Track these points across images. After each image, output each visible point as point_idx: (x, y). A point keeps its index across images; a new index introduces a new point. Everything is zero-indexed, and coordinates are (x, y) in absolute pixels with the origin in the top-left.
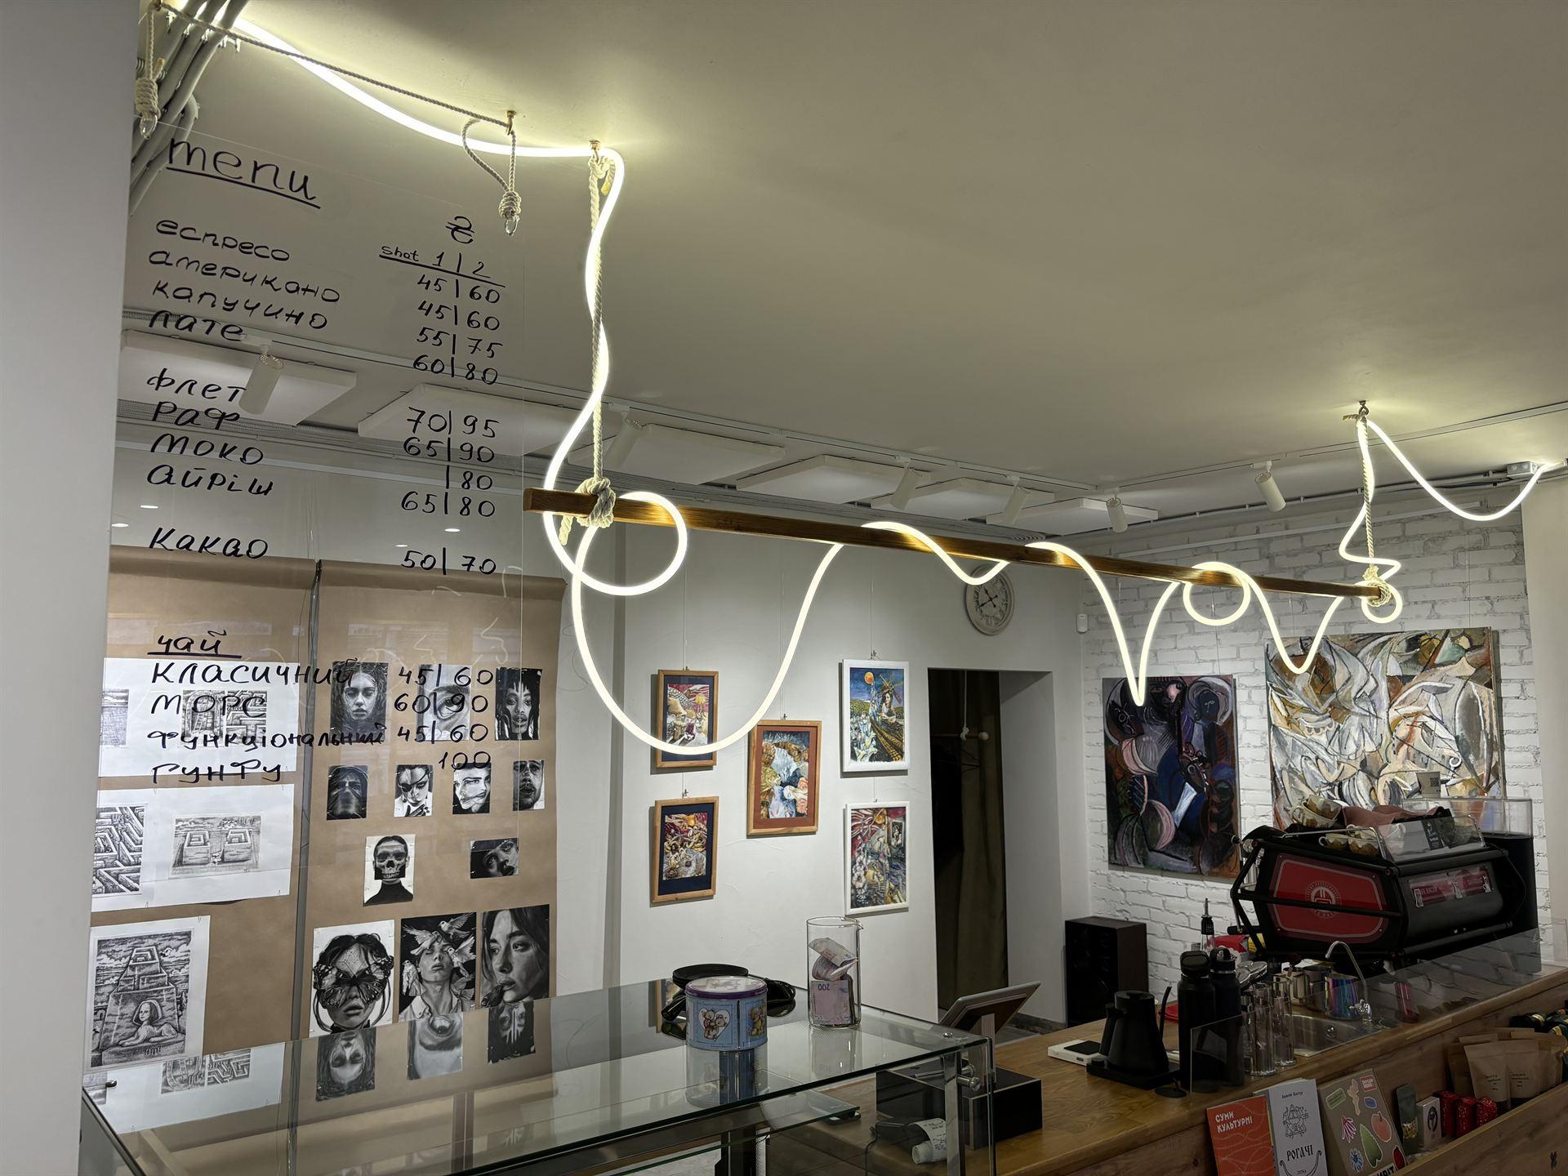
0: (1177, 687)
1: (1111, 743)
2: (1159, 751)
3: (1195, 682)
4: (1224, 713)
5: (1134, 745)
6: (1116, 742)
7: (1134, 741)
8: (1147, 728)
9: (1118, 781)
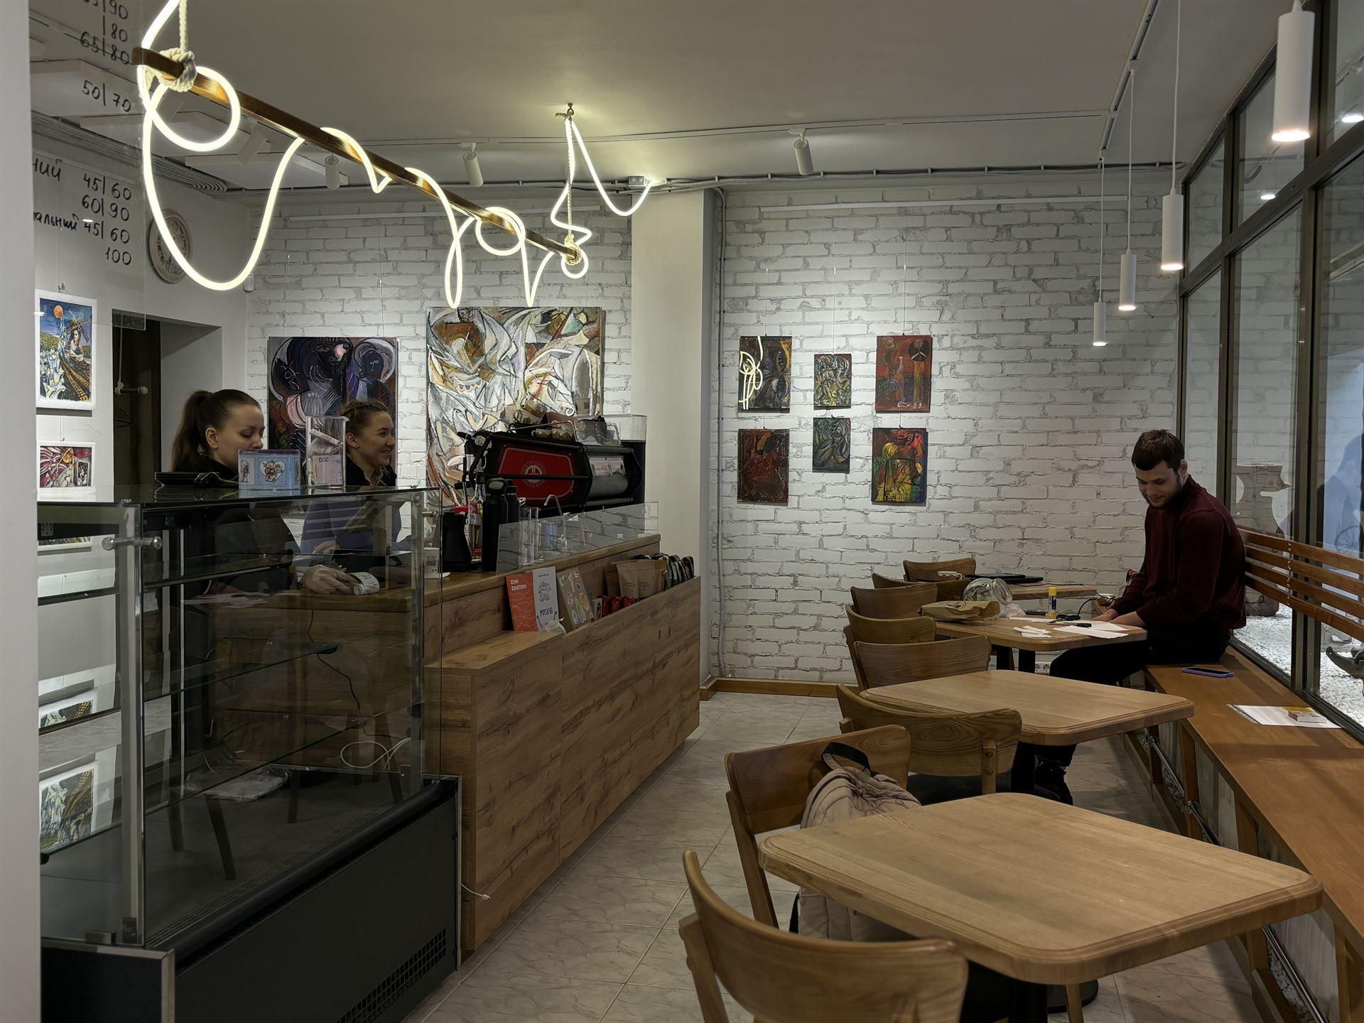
0: (344, 348)
1: (276, 399)
3: (361, 343)
4: (388, 372)
5: (299, 400)
6: (281, 398)
7: (299, 397)
8: (312, 384)
9: (281, 435)
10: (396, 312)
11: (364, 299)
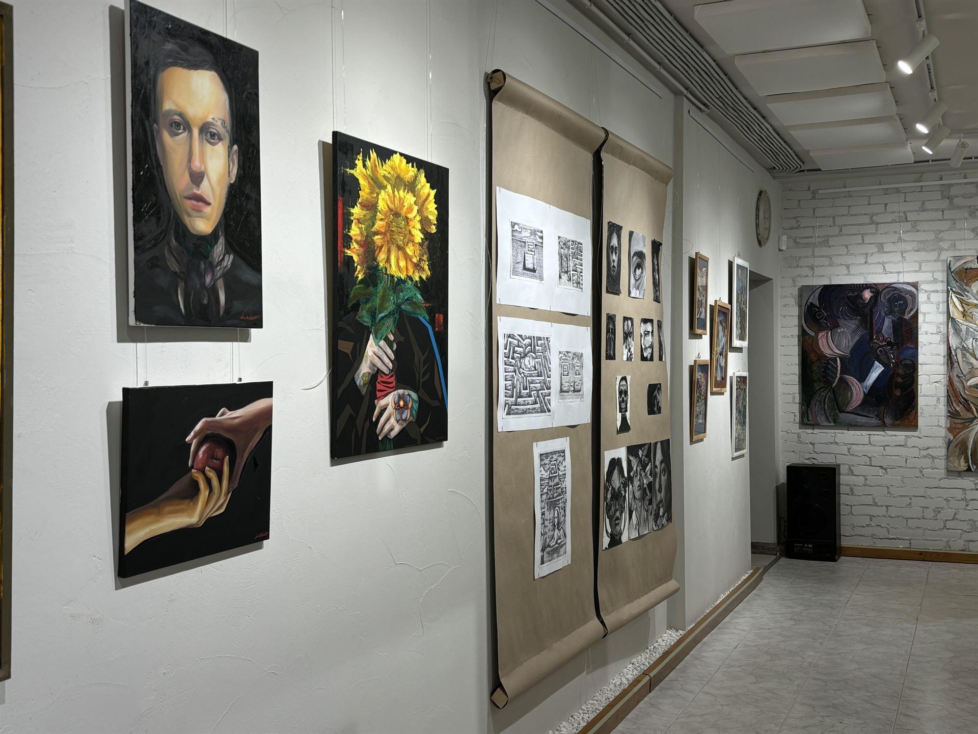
0: (871, 292)
1: (809, 334)
2: (852, 339)
3: (886, 288)
5: (829, 334)
6: (813, 334)
7: (830, 332)
8: (841, 322)
9: (813, 363)
10: (915, 261)
11: (886, 252)
